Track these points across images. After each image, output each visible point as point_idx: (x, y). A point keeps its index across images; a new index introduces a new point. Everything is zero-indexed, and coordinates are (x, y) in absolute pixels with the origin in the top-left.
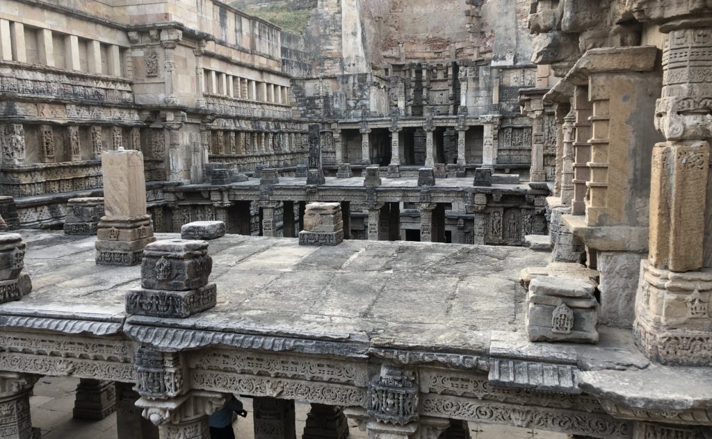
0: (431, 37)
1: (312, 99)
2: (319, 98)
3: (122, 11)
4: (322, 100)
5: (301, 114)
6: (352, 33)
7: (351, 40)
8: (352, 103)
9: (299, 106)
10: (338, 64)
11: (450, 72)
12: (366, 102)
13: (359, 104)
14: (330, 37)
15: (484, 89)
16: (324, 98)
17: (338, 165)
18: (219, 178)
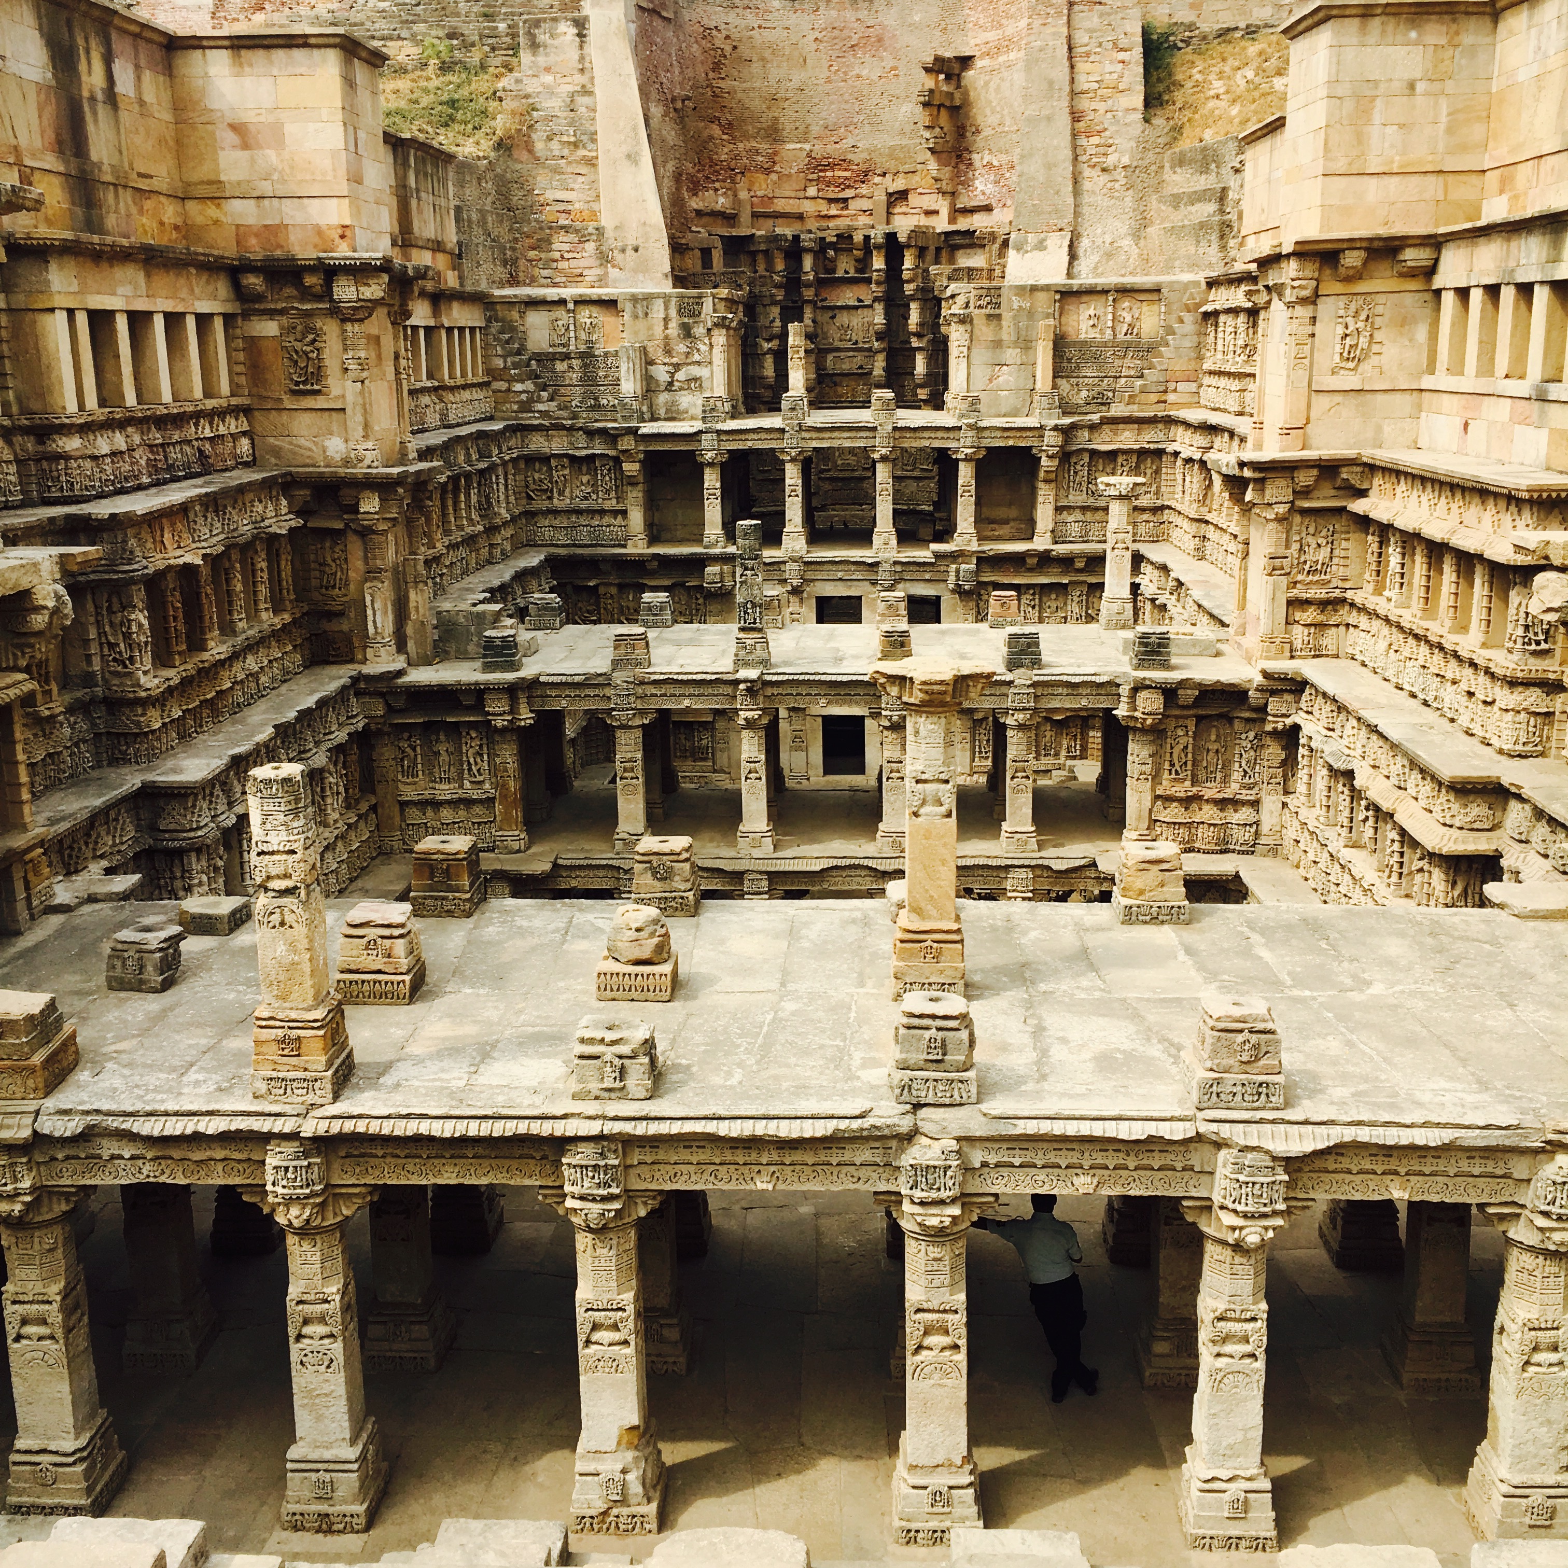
0: (818, 154)
1: (545, 359)
2: (566, 357)
3: (212, 211)
4: (576, 363)
5: (521, 403)
6: (629, 156)
7: (625, 175)
8: (661, 375)
9: (513, 378)
10: (589, 246)
11: (878, 263)
12: (702, 371)
13: (681, 376)
14: (563, 164)
15: (1016, 344)
16: (582, 356)
17: (638, 547)
18: (501, 656)
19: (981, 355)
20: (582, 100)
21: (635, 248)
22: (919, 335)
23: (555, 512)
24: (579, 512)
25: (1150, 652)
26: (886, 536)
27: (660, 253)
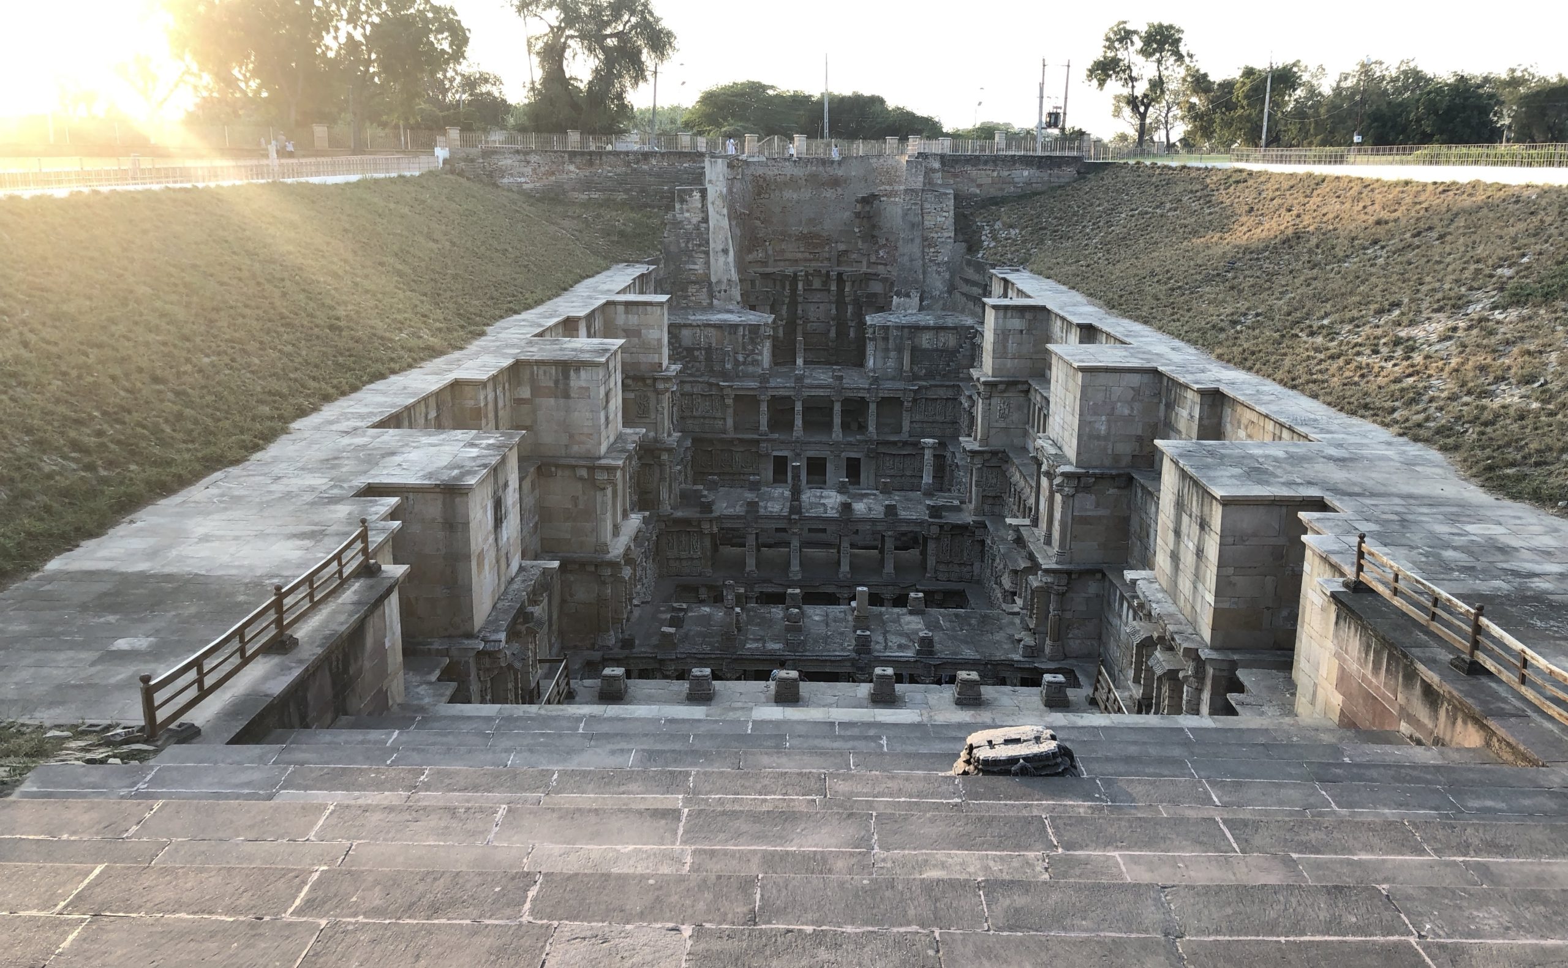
0: (805, 232)
1: (690, 350)
2: (700, 349)
4: (703, 352)
6: (723, 250)
7: (722, 259)
8: (741, 358)
10: (705, 290)
11: (834, 288)
12: (759, 358)
13: (749, 359)
14: (693, 253)
15: (895, 349)
16: (706, 349)
17: (731, 435)
18: (707, 507)
19: (879, 354)
20: (704, 225)
21: (725, 291)
23: (695, 417)
24: (704, 418)
25: (935, 511)
26: (837, 434)
27: (736, 293)
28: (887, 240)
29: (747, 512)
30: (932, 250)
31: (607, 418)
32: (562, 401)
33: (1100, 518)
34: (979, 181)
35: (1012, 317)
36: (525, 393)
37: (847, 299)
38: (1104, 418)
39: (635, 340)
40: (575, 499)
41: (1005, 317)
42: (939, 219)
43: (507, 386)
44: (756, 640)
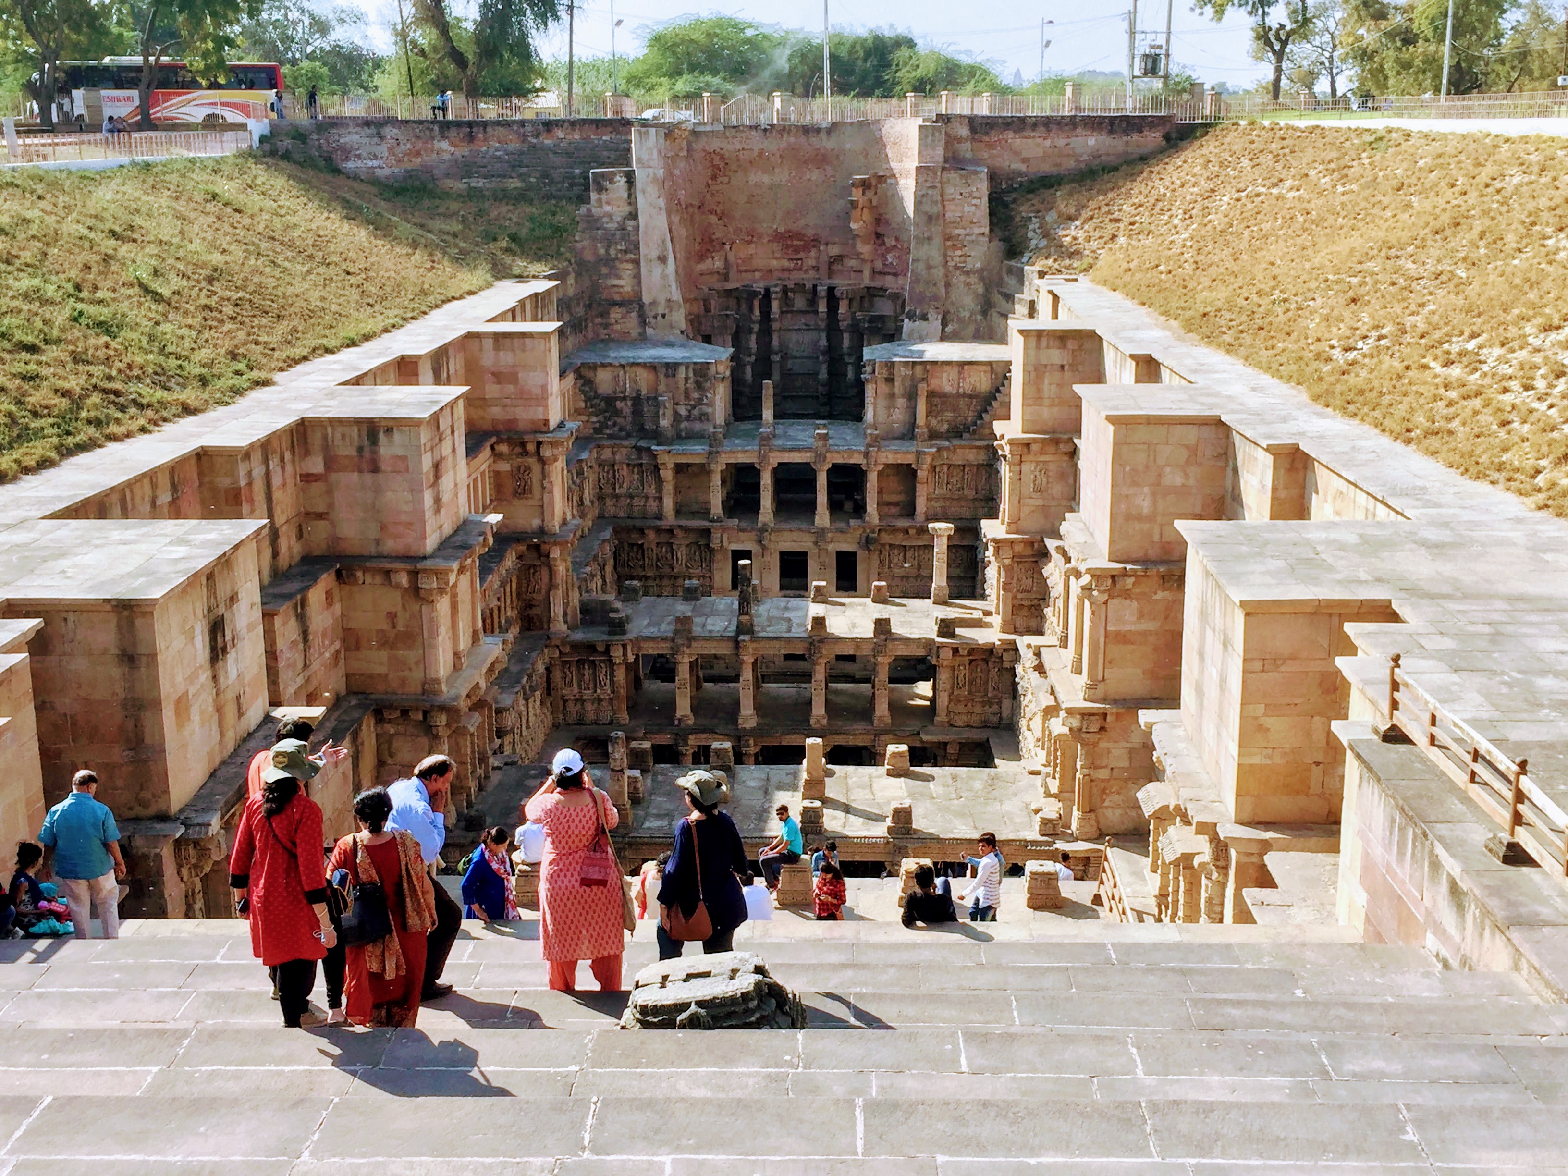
0: (781, 229)
1: (610, 400)
2: (624, 398)
4: (629, 403)
6: (659, 258)
7: (657, 270)
8: (683, 411)
9: (591, 414)
10: (634, 315)
11: (822, 308)
12: (710, 410)
13: (695, 412)
14: (617, 263)
15: (903, 396)
16: (633, 399)
17: (670, 521)
18: (618, 627)
19: (882, 403)
20: (632, 223)
21: (664, 316)
22: (850, 355)
24: (632, 498)
25: (946, 628)
26: (822, 516)
27: (679, 318)
28: (897, 239)
29: (676, 632)
30: (959, 253)
31: (437, 501)
32: (368, 477)
33: (1145, 634)
34: (1025, 155)
35: (1048, 347)
36: (316, 465)
37: (843, 325)
38: (1146, 489)
39: (510, 388)
40: (392, 617)
41: (1038, 347)
42: (967, 209)
43: (288, 456)
44: (658, 816)
